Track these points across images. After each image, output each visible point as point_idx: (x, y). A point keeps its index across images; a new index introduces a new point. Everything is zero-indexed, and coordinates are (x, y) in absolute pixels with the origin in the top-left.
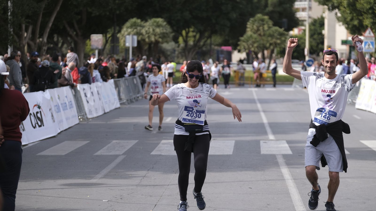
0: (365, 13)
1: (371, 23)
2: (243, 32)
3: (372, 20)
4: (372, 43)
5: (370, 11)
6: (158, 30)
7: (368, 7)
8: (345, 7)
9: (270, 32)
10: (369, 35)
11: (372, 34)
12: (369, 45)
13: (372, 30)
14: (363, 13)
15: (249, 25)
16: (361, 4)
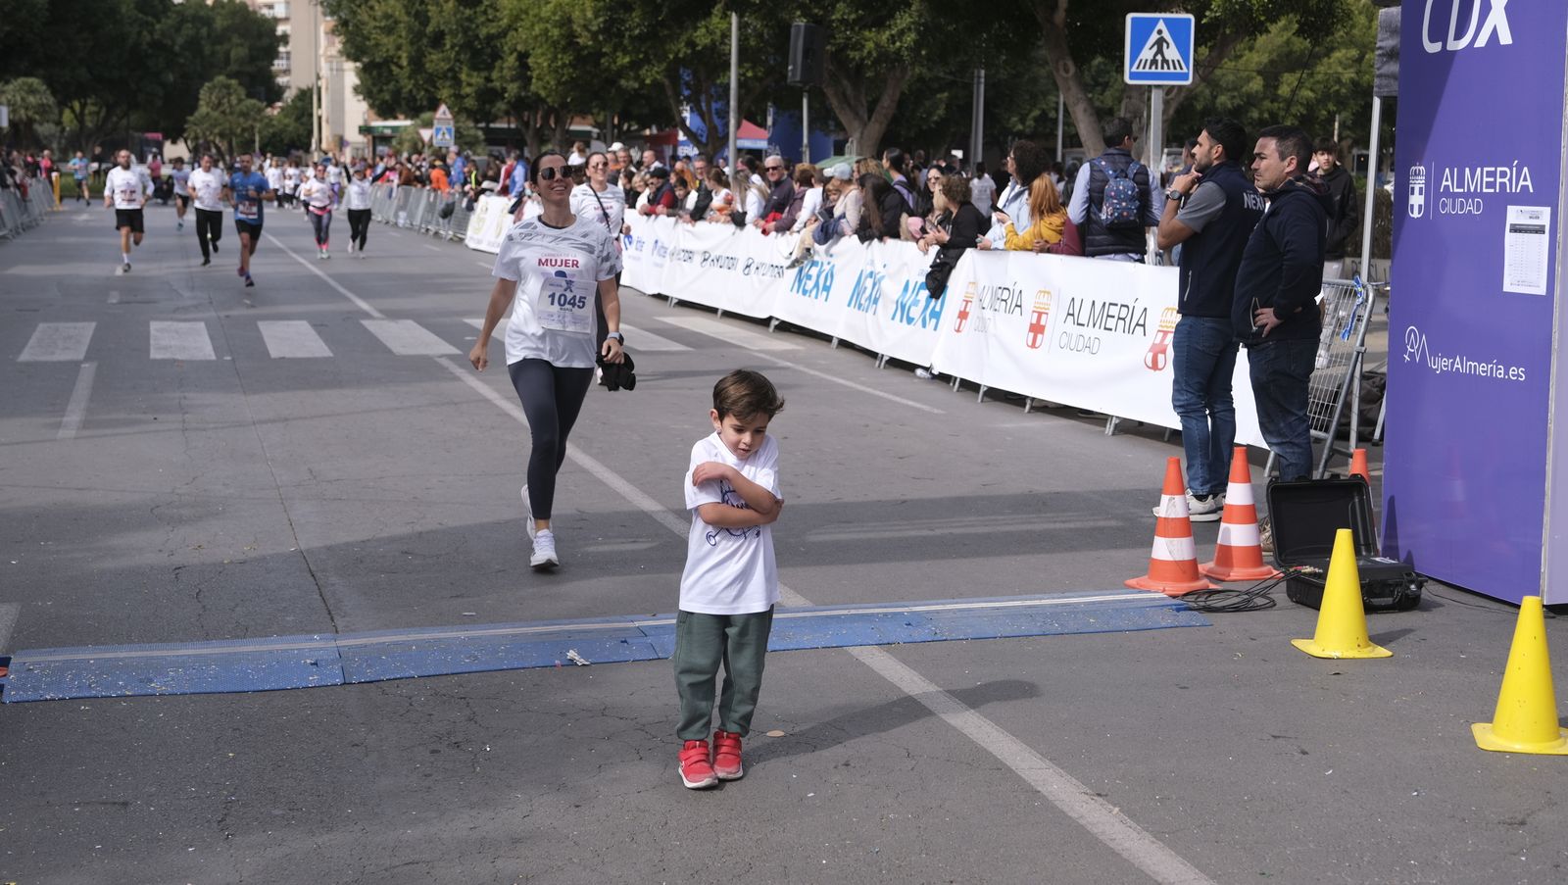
0: (440, 78)
1: (450, 96)
2: (194, 108)
3: (452, 91)
4: (449, 130)
5: (450, 75)
6: (31, 99)
7: (445, 66)
8: (401, 67)
9: (242, 107)
10: (443, 116)
11: (449, 116)
12: (444, 134)
13: (449, 108)
14: (436, 79)
15: (203, 94)
16: (432, 61)
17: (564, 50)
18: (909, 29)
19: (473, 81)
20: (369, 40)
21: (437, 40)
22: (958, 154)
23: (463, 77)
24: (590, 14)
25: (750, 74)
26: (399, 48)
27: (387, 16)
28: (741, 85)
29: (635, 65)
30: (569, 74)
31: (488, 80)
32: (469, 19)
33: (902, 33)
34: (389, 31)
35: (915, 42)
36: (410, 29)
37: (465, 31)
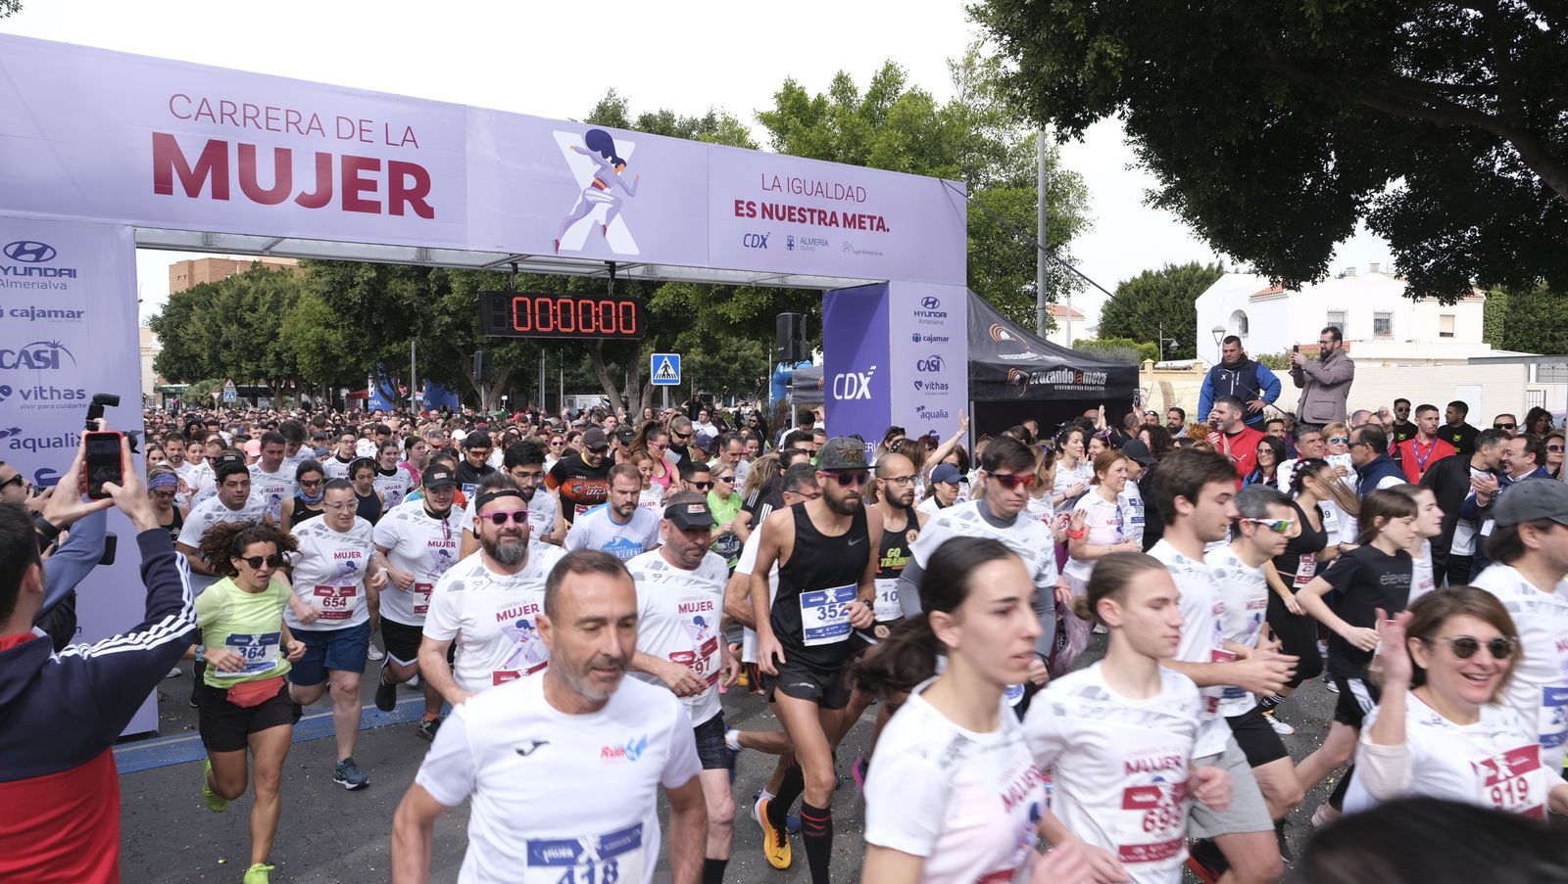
17: (318, 355)
18: (516, 348)
19: (249, 367)
20: (182, 345)
21: (227, 345)
22: (505, 398)
23: (243, 365)
24: (340, 339)
25: (421, 366)
26: (203, 350)
27: (195, 333)
28: (417, 373)
29: (358, 362)
30: (321, 368)
31: (258, 366)
32: (246, 335)
33: (511, 350)
34: (197, 341)
35: (519, 354)
36: (210, 341)
37: (244, 341)
